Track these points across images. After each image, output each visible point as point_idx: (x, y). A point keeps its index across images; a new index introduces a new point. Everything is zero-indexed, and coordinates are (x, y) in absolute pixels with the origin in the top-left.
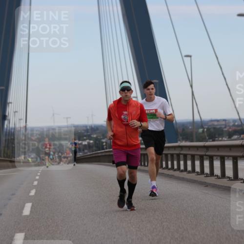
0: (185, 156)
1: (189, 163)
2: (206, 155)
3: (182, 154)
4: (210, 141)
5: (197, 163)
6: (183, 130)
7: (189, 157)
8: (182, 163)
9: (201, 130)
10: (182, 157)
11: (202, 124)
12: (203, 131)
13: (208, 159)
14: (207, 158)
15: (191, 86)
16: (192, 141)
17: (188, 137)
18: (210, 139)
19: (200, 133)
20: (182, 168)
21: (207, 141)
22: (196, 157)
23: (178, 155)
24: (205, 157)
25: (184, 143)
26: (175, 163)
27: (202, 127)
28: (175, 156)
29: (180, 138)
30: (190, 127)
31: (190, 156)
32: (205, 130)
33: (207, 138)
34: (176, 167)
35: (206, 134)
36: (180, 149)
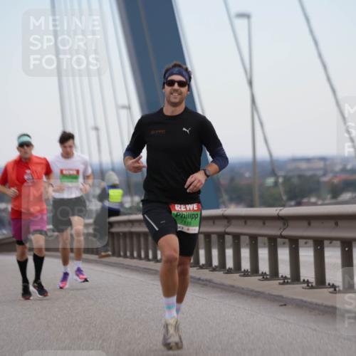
0: (236, 237)
1: (245, 253)
2: (282, 237)
3: (228, 234)
4: (291, 206)
5: (263, 253)
6: (232, 180)
7: (245, 240)
8: (229, 253)
9: (270, 181)
10: (229, 239)
11: (273, 167)
12: (276, 183)
13: (288, 244)
14: (284, 243)
15: (250, 83)
16: (251, 205)
17: (242, 194)
18: (290, 199)
19: (269, 188)
20: (230, 263)
21: (284, 206)
22: (260, 239)
23: (221, 236)
24: (279, 240)
25: (233, 210)
26: (215, 253)
27: (273, 173)
28: (214, 238)
29: (226, 197)
30: (247, 175)
31: (247, 237)
32: (281, 180)
33: (285, 198)
34: (215, 262)
35: (281, 189)
36: (225, 222)
